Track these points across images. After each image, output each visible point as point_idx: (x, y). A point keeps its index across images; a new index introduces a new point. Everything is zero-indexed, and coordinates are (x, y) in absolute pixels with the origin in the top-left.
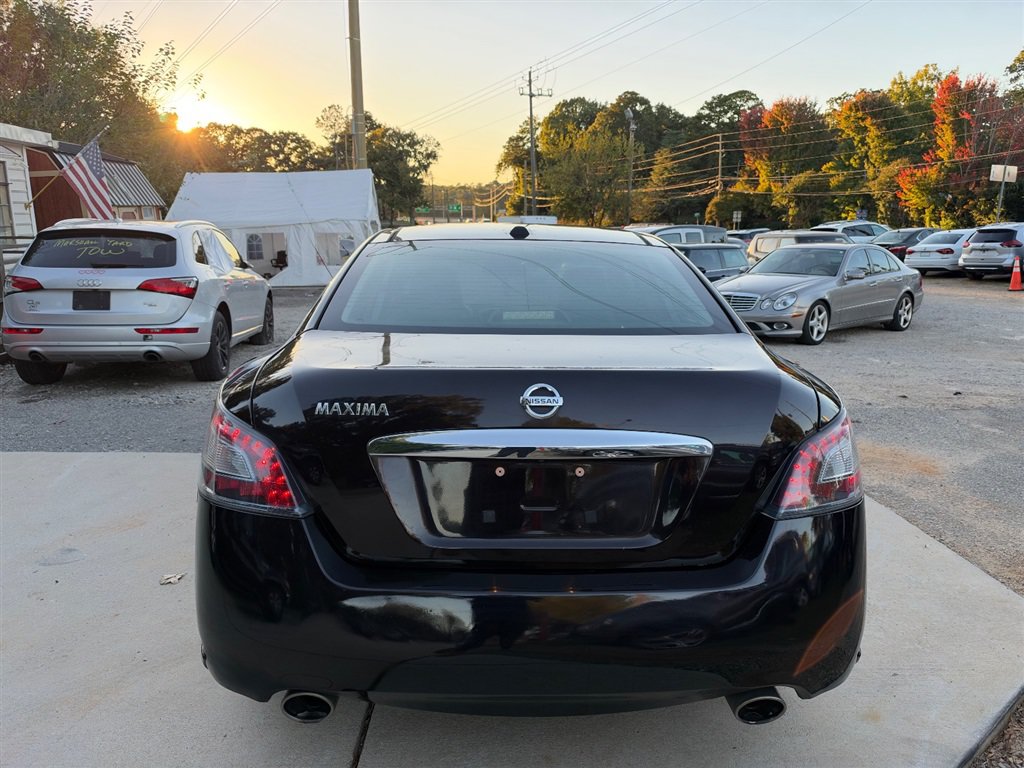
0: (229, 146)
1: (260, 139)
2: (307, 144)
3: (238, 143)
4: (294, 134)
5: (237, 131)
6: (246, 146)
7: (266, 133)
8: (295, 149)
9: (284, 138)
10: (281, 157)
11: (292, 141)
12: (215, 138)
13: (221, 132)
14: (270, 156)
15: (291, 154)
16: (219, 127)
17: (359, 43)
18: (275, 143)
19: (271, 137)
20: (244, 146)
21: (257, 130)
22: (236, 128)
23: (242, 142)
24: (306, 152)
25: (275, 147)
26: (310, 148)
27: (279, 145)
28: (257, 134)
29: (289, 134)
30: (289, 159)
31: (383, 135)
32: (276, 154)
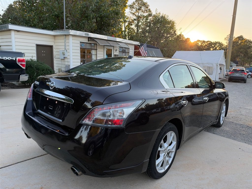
0: (201, 45)
1: (209, 44)
2: (222, 45)
3: (204, 45)
4: (219, 42)
5: (204, 42)
6: (206, 45)
7: (211, 42)
8: (218, 46)
9: (215, 43)
10: (214, 48)
11: (218, 44)
12: (198, 44)
13: (200, 42)
14: (211, 48)
15: (217, 47)
16: (200, 41)
17: (235, 17)
18: (213, 45)
19: (213, 43)
20: (205, 45)
21: (209, 41)
22: (204, 41)
23: (205, 44)
24: (222, 47)
25: (213, 46)
26: (223, 46)
27: (214, 45)
28: (209, 42)
29: (217, 42)
30: (216, 48)
31: (245, 42)
32: (213, 47)
